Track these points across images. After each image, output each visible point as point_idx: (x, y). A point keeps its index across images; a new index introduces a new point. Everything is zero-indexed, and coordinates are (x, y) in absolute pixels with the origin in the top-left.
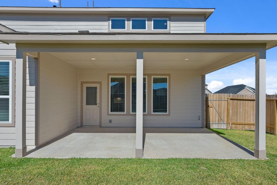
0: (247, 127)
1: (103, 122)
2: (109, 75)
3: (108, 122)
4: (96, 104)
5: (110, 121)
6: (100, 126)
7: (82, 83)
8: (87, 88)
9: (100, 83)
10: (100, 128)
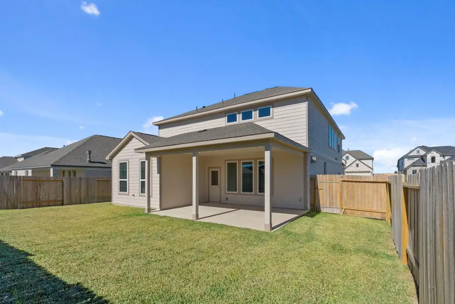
0: (368, 214)
1: (222, 199)
2: (226, 161)
3: (225, 199)
4: (217, 185)
5: (227, 199)
6: (220, 202)
7: (209, 168)
8: (212, 172)
9: (220, 168)
10: (220, 203)
